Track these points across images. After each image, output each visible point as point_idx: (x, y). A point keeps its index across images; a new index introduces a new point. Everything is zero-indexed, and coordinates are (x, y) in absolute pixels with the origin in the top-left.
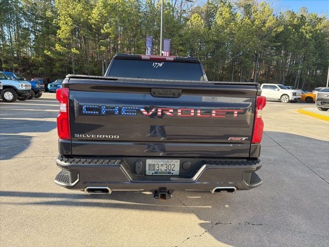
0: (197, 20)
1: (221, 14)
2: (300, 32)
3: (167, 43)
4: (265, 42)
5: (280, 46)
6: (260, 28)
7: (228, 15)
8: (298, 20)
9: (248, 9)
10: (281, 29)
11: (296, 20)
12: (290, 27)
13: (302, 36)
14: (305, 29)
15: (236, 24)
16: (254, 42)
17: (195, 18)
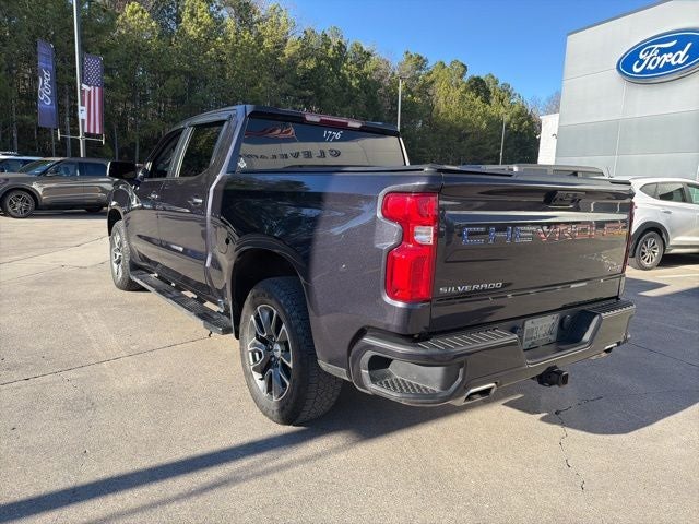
0: (142, 18)
1: (193, 15)
2: (339, 74)
3: (95, 64)
4: (286, 86)
5: (311, 98)
6: (274, 57)
7: (206, 19)
8: (334, 50)
9: (244, 13)
10: (311, 64)
11: (331, 50)
12: (323, 62)
13: (344, 83)
14: (348, 69)
15: (226, 40)
16: (265, 85)
17: (134, 13)
